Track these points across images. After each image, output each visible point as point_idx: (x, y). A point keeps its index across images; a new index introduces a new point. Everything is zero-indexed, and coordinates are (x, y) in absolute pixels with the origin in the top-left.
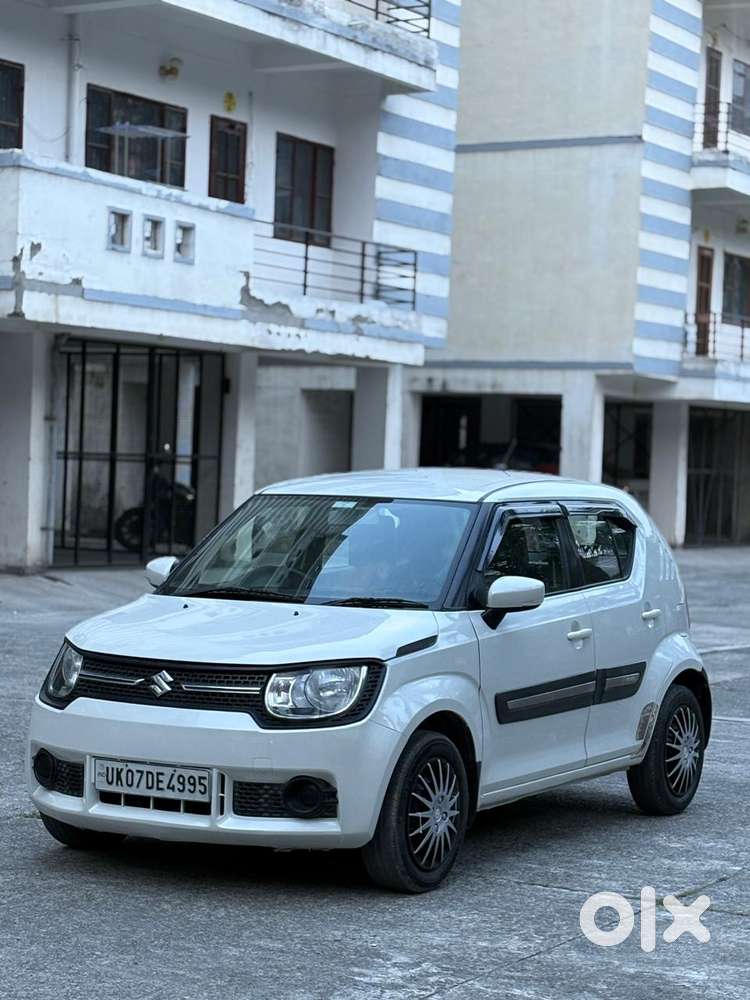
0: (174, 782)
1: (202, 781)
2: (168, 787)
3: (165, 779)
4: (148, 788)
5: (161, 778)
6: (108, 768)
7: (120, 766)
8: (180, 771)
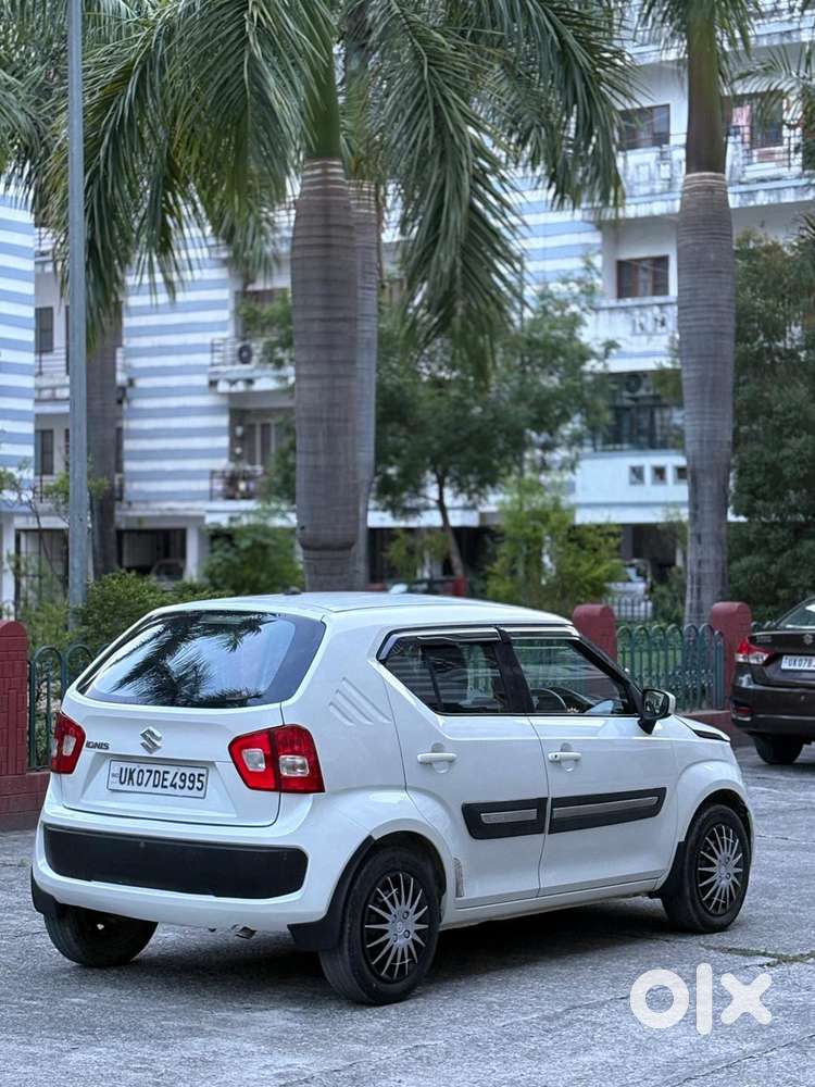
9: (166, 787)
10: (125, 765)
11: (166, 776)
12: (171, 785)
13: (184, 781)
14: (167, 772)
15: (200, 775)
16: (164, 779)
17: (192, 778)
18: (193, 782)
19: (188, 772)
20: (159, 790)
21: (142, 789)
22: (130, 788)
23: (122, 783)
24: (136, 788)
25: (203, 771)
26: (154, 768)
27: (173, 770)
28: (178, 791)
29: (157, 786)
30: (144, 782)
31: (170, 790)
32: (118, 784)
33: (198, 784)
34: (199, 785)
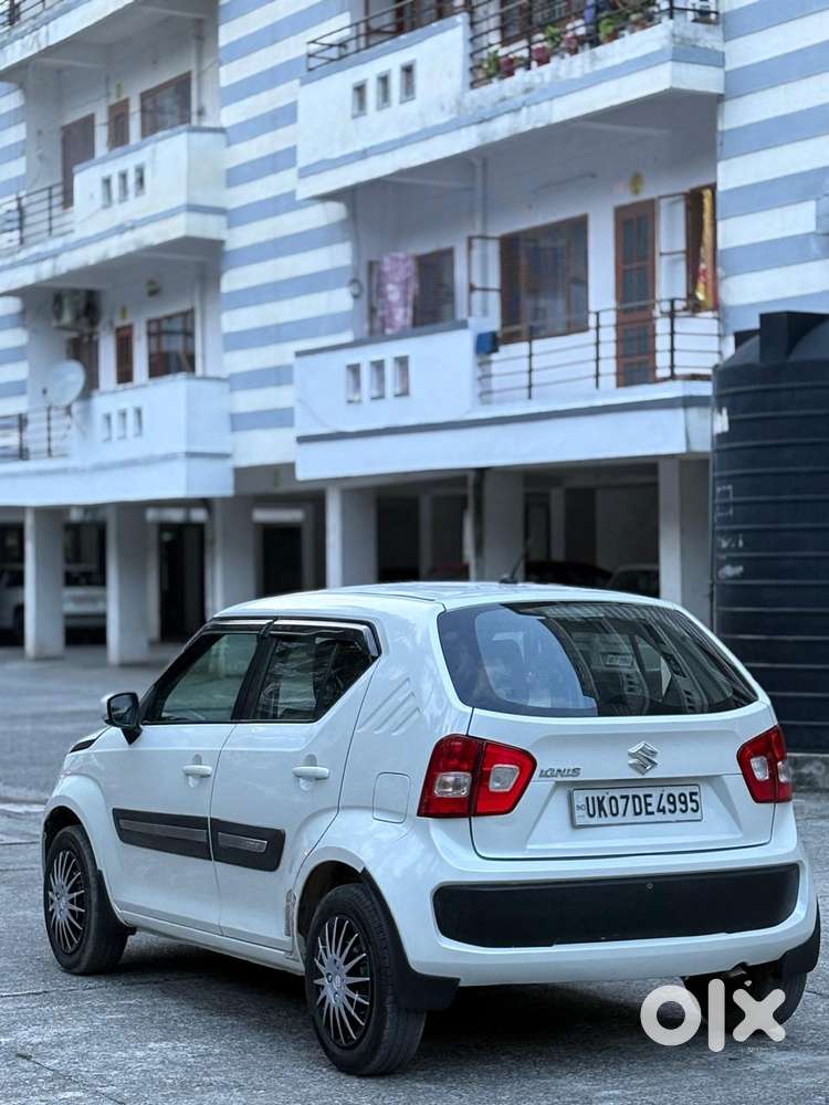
9: (652, 813)
10: (591, 794)
11: (649, 800)
12: (659, 810)
13: (674, 803)
14: (650, 796)
15: (692, 794)
16: (647, 805)
17: (683, 798)
18: (685, 803)
19: (676, 792)
20: (643, 818)
21: (619, 820)
22: (603, 820)
23: (592, 816)
24: (610, 819)
25: (695, 789)
26: (630, 793)
27: (656, 793)
28: (668, 816)
29: (640, 813)
30: (621, 811)
31: (658, 816)
32: (587, 816)
33: (690, 805)
34: (694, 806)
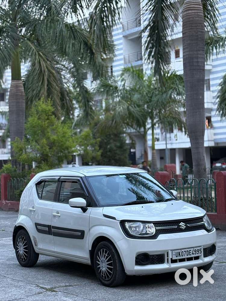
0: (194, 252)
1: (201, 250)
2: (192, 254)
3: (191, 252)
4: (187, 255)
5: (190, 252)
6: (176, 253)
7: (179, 251)
8: (195, 249)
